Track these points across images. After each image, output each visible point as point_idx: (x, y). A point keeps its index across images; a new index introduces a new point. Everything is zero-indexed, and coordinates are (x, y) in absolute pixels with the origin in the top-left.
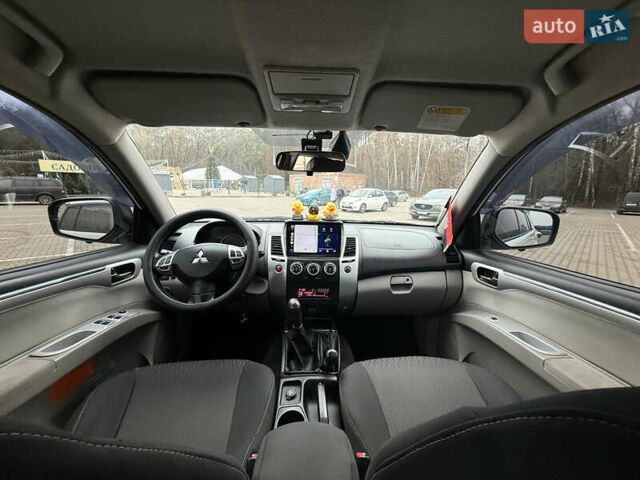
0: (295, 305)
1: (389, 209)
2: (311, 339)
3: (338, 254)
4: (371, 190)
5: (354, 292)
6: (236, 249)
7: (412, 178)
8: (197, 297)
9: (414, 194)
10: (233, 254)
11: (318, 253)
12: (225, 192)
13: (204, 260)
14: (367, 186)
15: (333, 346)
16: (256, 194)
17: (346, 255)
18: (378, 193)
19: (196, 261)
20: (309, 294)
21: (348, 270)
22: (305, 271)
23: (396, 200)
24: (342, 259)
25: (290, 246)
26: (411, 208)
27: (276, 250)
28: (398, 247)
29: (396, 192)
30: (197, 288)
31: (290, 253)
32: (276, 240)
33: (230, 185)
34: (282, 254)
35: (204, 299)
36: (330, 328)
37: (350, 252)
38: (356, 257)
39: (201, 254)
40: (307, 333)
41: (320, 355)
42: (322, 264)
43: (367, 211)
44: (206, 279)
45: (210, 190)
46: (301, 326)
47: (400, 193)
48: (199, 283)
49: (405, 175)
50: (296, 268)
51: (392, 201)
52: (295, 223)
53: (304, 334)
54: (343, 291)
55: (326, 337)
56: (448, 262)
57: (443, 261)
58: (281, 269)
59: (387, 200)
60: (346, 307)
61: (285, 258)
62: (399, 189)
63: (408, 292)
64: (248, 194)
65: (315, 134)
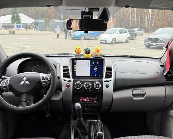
0: (78, 107)
1: (131, 41)
2: (87, 126)
3: (102, 77)
4: (119, 29)
5: (111, 99)
6: (44, 75)
7: (146, 20)
8: (24, 103)
9: (147, 31)
10: (43, 78)
11: (90, 76)
12: (24, 31)
13: (27, 82)
14: (116, 26)
15: (99, 129)
16: (44, 32)
17: (106, 77)
18: (124, 31)
19: (22, 83)
20: (85, 100)
21: (107, 86)
22: (83, 87)
23: (136, 35)
24: (104, 79)
25: (74, 73)
26: (146, 41)
27: (66, 75)
28: (137, 72)
29: (136, 30)
30: (24, 98)
31: (74, 76)
32: (65, 69)
33: (27, 27)
34: (70, 77)
35: (28, 104)
36: (97, 119)
37: (109, 75)
38: (112, 79)
39: (25, 79)
40: (84, 122)
41: (92, 135)
42: (92, 83)
43: (116, 43)
44: (29, 93)
45: (14, 29)
46: (82, 119)
47: (138, 30)
48: (24, 95)
49: (142, 18)
50: (78, 85)
51: (133, 35)
52: (76, 59)
53: (83, 123)
54: (105, 98)
55: (95, 124)
56: (166, 80)
57: (164, 80)
58: (69, 86)
59: (129, 35)
60: (106, 107)
61: (71, 79)
62: (137, 28)
63: (143, 98)
64: (39, 32)
65: (89, 9)
